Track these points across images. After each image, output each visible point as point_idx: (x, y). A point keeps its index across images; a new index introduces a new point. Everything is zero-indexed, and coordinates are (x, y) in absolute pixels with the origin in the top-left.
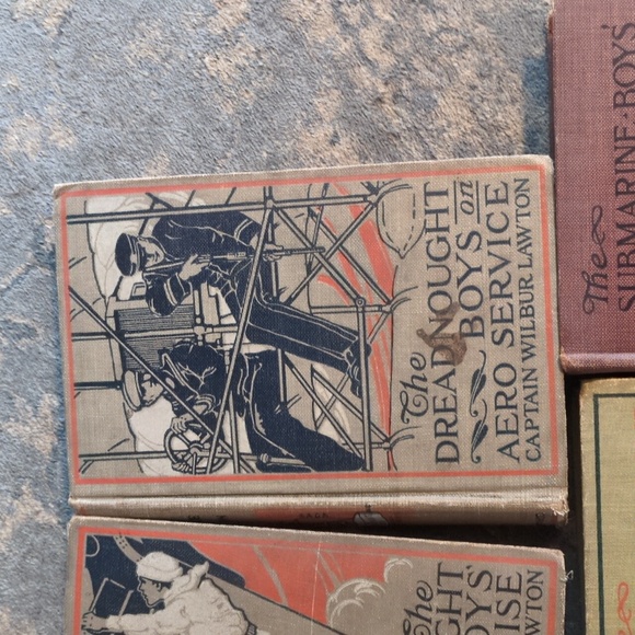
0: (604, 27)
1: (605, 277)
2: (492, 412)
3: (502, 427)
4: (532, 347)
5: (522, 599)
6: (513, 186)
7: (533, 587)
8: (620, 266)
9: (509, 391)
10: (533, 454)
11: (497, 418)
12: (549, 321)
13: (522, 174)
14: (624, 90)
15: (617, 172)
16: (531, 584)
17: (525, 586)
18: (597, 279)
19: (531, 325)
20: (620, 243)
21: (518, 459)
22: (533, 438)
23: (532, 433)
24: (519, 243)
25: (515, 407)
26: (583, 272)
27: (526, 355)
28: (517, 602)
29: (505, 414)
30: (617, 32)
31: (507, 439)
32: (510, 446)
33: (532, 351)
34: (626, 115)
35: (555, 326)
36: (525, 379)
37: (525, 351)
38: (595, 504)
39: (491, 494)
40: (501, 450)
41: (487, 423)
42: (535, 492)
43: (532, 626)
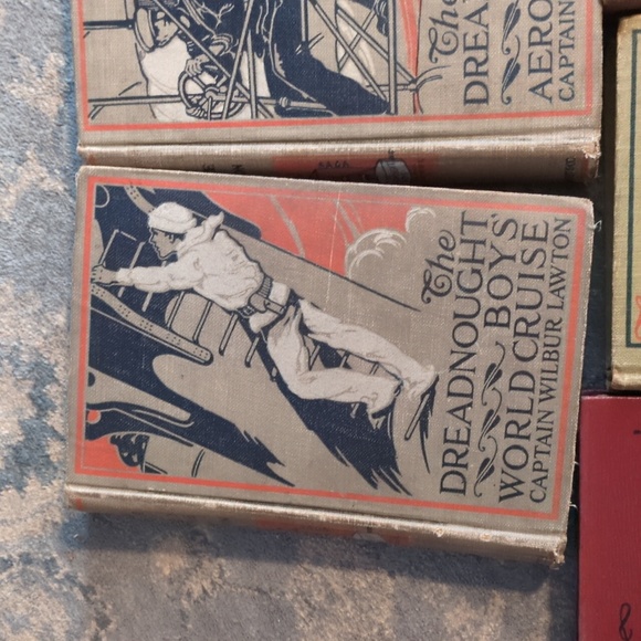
2: (525, 50)
3: (535, 65)
5: (548, 247)
7: (560, 235)
9: (544, 26)
10: (566, 93)
11: (530, 55)
16: (558, 233)
17: (552, 234)
21: (550, 99)
22: (567, 77)
23: (569, 70)
25: (550, 43)
28: (542, 250)
29: (539, 50)
31: (540, 78)
32: (543, 85)
36: (562, 13)
38: (629, 147)
39: (520, 137)
40: (533, 90)
41: (519, 61)
42: (566, 134)
43: (557, 275)
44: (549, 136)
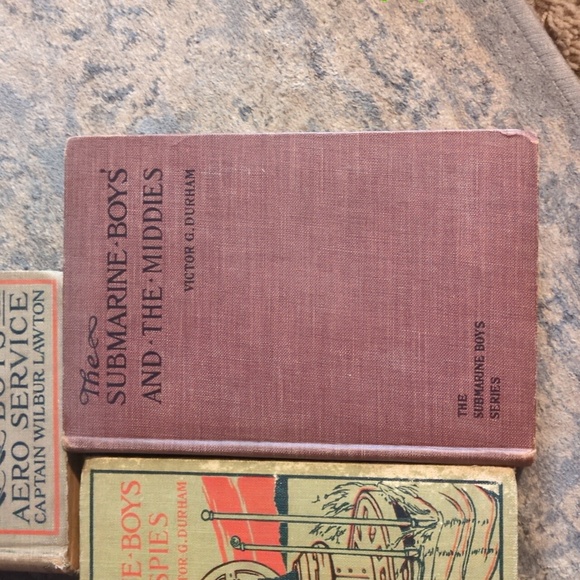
0: (102, 171)
1: (97, 374)
2: (10, 482)
3: (17, 495)
4: (42, 429)
6: (32, 296)
8: (109, 366)
9: (23, 465)
10: (40, 517)
11: (13, 486)
12: (56, 408)
13: (39, 287)
14: (116, 223)
15: (109, 289)
18: (92, 377)
19: (41, 411)
20: (110, 347)
21: (28, 521)
22: (40, 505)
23: (41, 500)
24: (35, 343)
25: (27, 478)
26: (82, 370)
27: (37, 435)
29: (20, 483)
30: (112, 176)
31: (21, 504)
32: (22, 510)
33: (42, 432)
34: (117, 244)
35: (60, 413)
36: (36, 456)
37: (36, 432)
38: (89, 560)
39: (7, 549)
40: (16, 513)
41: (5, 490)
42: (41, 549)
44: (28, 550)
